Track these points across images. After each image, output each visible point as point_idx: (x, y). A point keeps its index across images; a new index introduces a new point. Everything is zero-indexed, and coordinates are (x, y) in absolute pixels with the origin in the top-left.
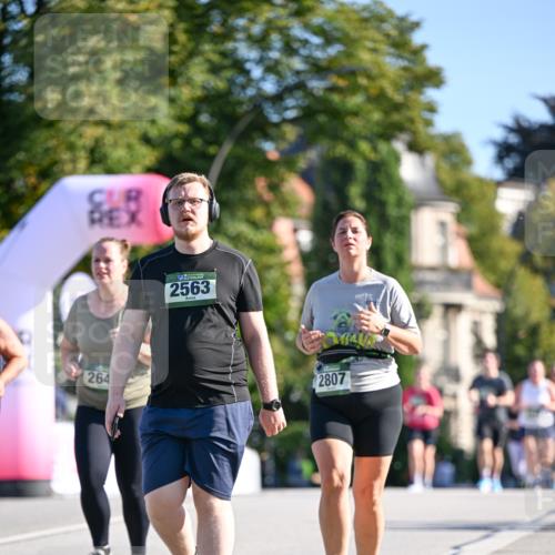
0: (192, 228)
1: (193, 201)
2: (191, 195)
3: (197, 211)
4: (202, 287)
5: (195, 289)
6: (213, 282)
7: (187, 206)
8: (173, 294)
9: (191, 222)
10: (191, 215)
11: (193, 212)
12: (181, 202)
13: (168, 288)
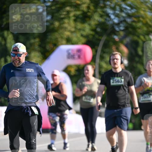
1: (117, 59)
2: (116, 58)
3: (118, 62)
4: (120, 81)
5: (118, 81)
6: (123, 80)
7: (115, 60)
9: (116, 65)
10: (116, 63)
11: (117, 62)
13: (112, 81)
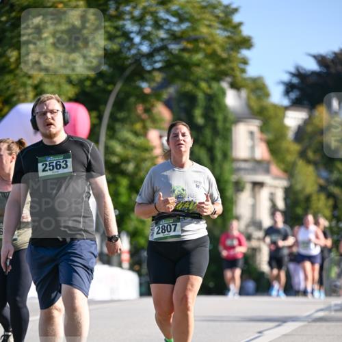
0: (53, 130)
1: (52, 112)
2: (50, 108)
3: (55, 118)
4: (63, 165)
5: (58, 166)
6: (70, 161)
7: (49, 115)
8: (44, 170)
9: (52, 126)
10: (52, 121)
11: (53, 119)
12: (45, 114)
13: (40, 166)
